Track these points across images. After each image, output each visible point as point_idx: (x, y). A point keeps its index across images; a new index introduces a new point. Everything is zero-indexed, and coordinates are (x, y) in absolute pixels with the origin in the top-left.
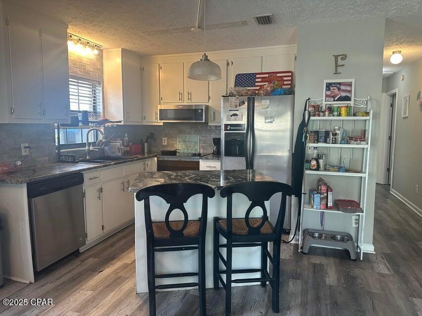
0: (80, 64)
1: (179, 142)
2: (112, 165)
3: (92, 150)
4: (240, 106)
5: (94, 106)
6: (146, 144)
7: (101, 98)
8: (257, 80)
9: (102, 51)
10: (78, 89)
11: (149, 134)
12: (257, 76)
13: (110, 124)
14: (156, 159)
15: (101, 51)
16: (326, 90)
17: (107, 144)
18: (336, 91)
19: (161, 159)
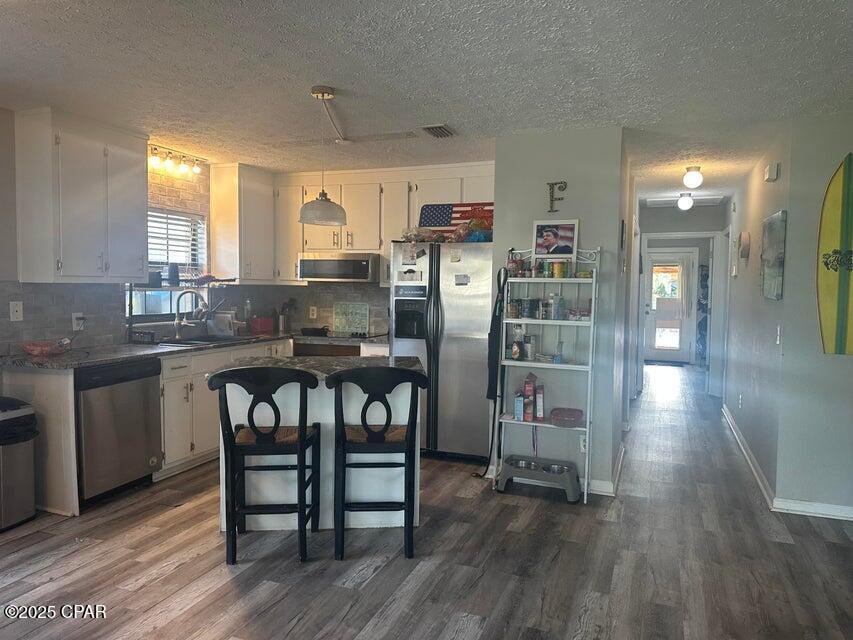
0: (170, 189)
1: (337, 313)
2: (210, 348)
3: (185, 325)
4: (418, 257)
5: (193, 255)
6: (281, 317)
7: (205, 241)
8: (454, 215)
9: (208, 166)
10: (167, 229)
11: (287, 300)
12: (455, 209)
13: (217, 284)
14: (291, 341)
15: (206, 167)
16: (537, 236)
17: (210, 315)
18: (551, 238)
19: (301, 342)
